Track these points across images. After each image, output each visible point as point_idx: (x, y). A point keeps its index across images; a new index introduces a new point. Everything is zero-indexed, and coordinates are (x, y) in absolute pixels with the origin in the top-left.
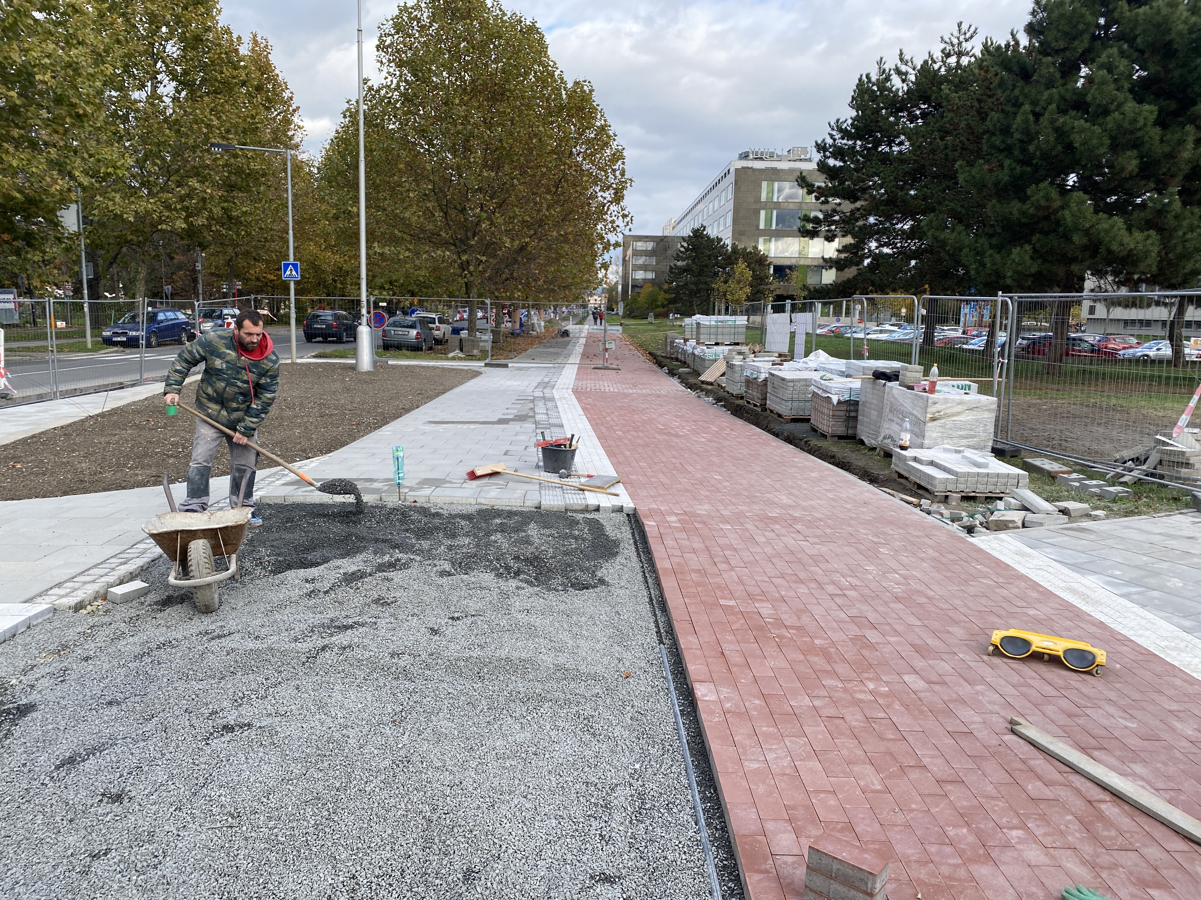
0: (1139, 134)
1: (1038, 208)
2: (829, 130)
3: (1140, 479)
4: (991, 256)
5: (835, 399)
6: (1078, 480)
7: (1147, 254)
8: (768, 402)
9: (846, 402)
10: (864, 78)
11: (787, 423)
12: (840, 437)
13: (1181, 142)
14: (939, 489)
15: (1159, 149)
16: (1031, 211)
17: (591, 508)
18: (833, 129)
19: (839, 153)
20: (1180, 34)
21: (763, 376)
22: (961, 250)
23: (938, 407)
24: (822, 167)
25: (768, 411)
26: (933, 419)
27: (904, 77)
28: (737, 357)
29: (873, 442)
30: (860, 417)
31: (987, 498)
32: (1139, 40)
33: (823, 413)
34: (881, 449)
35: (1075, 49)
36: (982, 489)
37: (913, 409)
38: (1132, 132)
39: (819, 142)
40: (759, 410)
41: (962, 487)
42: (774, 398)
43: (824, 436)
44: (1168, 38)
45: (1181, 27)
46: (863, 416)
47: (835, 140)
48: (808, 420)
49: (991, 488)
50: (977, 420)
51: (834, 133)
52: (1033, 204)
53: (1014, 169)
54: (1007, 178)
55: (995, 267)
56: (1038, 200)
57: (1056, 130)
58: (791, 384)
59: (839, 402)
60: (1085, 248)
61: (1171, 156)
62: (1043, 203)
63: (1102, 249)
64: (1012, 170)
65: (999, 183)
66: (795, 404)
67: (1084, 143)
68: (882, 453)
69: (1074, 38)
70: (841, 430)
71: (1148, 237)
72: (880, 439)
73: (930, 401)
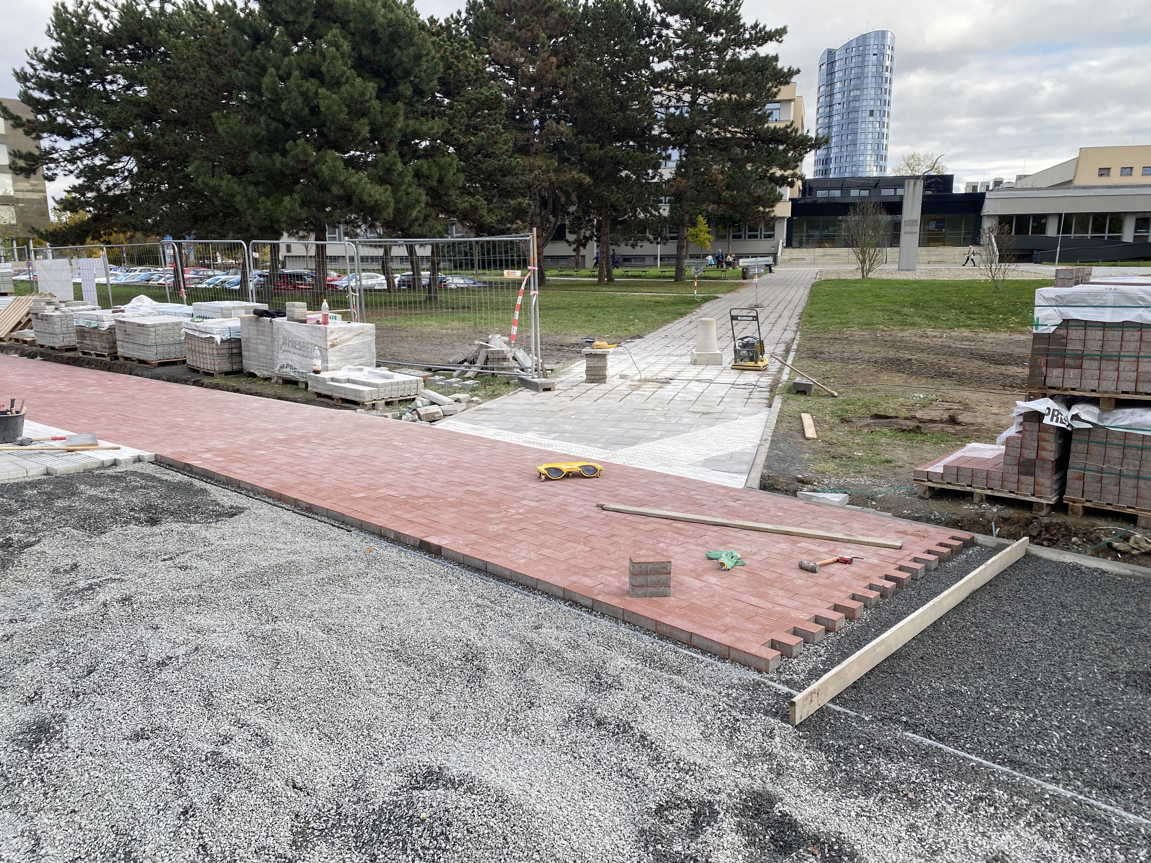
0: (367, 105)
1: (298, 161)
2: (28, 59)
3: (479, 373)
4: (263, 202)
5: (218, 339)
6: (442, 380)
7: (387, 202)
8: (119, 350)
9: (229, 341)
10: (60, 7)
11: (155, 367)
12: (227, 373)
13: (396, 115)
14: (367, 400)
15: (380, 120)
16: (292, 163)
17: (107, 464)
18: (32, 58)
19: (44, 85)
20: (382, 26)
21: (106, 325)
22: (234, 197)
23: (335, 335)
24: (27, 99)
25: (121, 360)
26: (333, 346)
27: (106, 13)
28: (47, 307)
29: (266, 373)
30: (244, 353)
31: (400, 401)
32: (352, 25)
33: (206, 354)
34: (278, 377)
35: (303, 24)
36: (396, 395)
37: (312, 339)
38: (362, 103)
39: (19, 71)
40: (108, 359)
41: (382, 395)
42: (131, 346)
43: (211, 375)
44: (374, 28)
45: (381, 20)
46: (248, 351)
47: (35, 70)
48: (184, 362)
49: (401, 393)
50: (363, 343)
51: (34, 62)
52: (293, 158)
53: (270, 125)
54: (264, 133)
55: (268, 213)
56: (297, 154)
57: (302, 94)
58: (153, 329)
59: (223, 341)
60: (340, 198)
61: (390, 125)
62: (302, 157)
63: (355, 200)
64: (268, 126)
65: (257, 136)
66: (160, 349)
67: (328, 109)
68: (281, 381)
69: (300, 14)
70: (226, 367)
71: (386, 190)
72: (277, 368)
73: (328, 331)
